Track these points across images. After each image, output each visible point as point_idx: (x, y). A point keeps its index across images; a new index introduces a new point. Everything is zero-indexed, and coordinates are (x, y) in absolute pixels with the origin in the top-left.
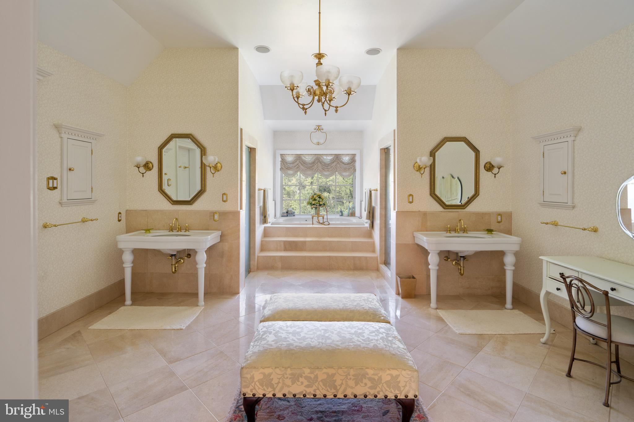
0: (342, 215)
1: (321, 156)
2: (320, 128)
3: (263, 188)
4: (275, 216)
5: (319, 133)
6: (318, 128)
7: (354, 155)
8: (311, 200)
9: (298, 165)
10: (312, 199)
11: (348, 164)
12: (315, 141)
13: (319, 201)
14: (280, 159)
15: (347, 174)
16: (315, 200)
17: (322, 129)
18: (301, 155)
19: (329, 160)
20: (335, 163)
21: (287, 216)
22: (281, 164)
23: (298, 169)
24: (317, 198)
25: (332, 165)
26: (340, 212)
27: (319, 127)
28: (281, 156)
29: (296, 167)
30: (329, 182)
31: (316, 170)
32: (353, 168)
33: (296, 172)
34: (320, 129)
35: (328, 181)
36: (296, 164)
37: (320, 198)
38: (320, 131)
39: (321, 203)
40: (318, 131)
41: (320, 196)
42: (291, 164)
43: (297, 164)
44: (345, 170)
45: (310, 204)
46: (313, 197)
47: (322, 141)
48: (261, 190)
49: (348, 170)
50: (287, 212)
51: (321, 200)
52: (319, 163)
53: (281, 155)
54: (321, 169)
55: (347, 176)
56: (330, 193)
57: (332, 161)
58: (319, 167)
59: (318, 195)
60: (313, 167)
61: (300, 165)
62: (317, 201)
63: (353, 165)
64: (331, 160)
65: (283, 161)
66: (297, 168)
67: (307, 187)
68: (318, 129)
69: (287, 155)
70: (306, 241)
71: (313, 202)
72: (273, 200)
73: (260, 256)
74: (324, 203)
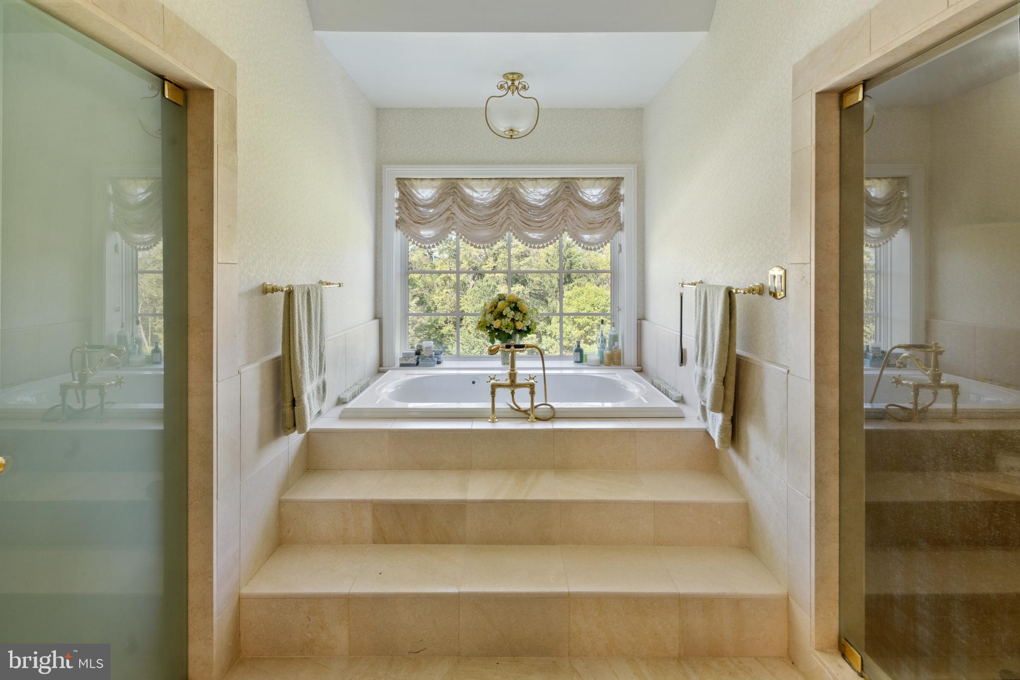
0: (581, 361)
1: (521, 186)
2: (516, 83)
3: (284, 284)
4: (381, 365)
5: (512, 98)
6: (510, 83)
7: (619, 180)
8: (489, 317)
9: (450, 212)
10: (491, 312)
11: (600, 207)
12: (502, 126)
13: (513, 320)
14: (397, 195)
15: (597, 236)
16: (501, 316)
17: (524, 88)
18: (461, 183)
19: (543, 195)
20: (560, 205)
21: (418, 363)
22: (399, 208)
23: (450, 223)
24: (508, 311)
25: (553, 211)
26: (576, 351)
27: (513, 80)
28: (399, 183)
29: (445, 216)
30: (523, 266)
31: (505, 226)
32: (614, 220)
33: (447, 231)
34: (517, 88)
35: (522, 264)
36: (444, 206)
37: (516, 309)
38: (516, 93)
39: (520, 326)
40: (510, 93)
41: (516, 304)
42: (428, 206)
43: (448, 209)
44: (591, 227)
45: (487, 327)
46: (496, 307)
47: (522, 127)
48: (274, 290)
49: (597, 225)
50: (418, 353)
51: (518, 316)
52: (512, 205)
53: (399, 180)
54: (520, 224)
55: (597, 244)
56: (524, 285)
57: (554, 200)
58: (511, 217)
59: (510, 302)
60: (495, 218)
61: (456, 209)
62: (508, 321)
63: (615, 212)
64: (548, 196)
65: (406, 200)
66: (448, 219)
67: (487, 275)
68: (509, 88)
69: (418, 182)
70: (465, 501)
71: (497, 324)
72: (375, 318)
73: (249, 598)
74: (528, 327)
